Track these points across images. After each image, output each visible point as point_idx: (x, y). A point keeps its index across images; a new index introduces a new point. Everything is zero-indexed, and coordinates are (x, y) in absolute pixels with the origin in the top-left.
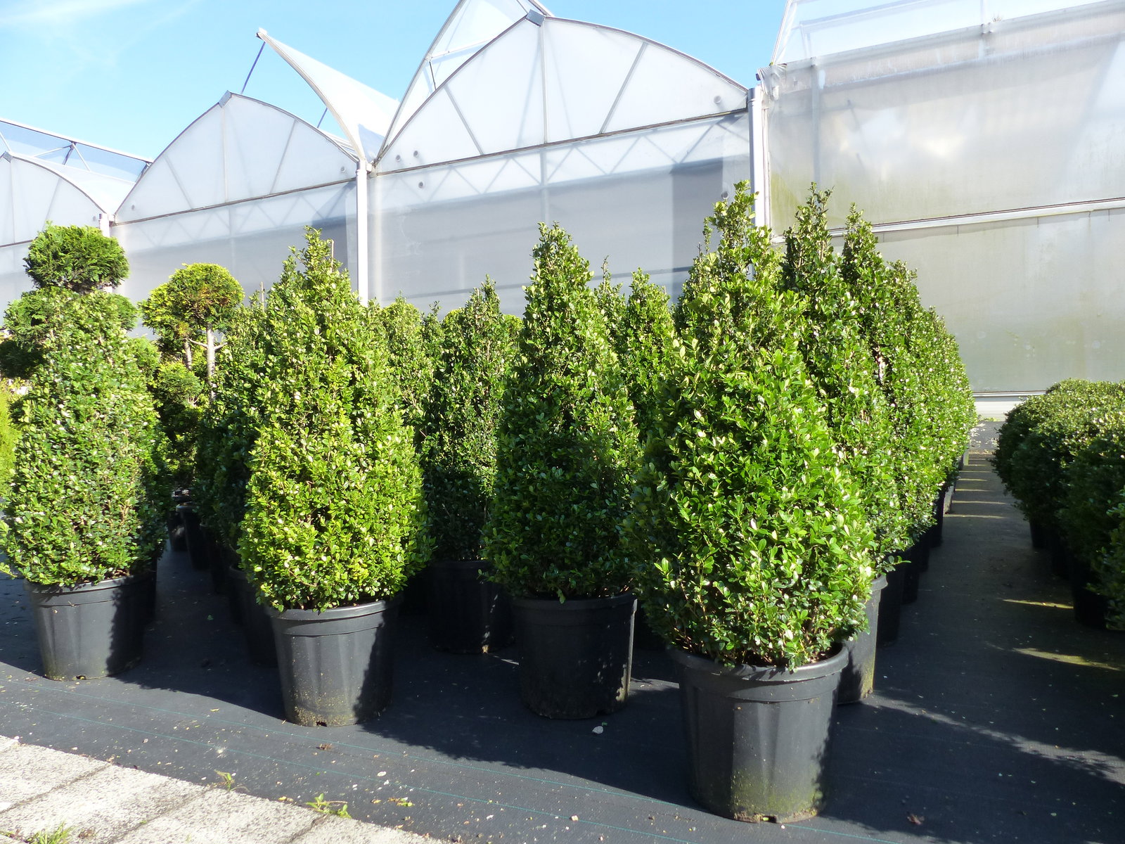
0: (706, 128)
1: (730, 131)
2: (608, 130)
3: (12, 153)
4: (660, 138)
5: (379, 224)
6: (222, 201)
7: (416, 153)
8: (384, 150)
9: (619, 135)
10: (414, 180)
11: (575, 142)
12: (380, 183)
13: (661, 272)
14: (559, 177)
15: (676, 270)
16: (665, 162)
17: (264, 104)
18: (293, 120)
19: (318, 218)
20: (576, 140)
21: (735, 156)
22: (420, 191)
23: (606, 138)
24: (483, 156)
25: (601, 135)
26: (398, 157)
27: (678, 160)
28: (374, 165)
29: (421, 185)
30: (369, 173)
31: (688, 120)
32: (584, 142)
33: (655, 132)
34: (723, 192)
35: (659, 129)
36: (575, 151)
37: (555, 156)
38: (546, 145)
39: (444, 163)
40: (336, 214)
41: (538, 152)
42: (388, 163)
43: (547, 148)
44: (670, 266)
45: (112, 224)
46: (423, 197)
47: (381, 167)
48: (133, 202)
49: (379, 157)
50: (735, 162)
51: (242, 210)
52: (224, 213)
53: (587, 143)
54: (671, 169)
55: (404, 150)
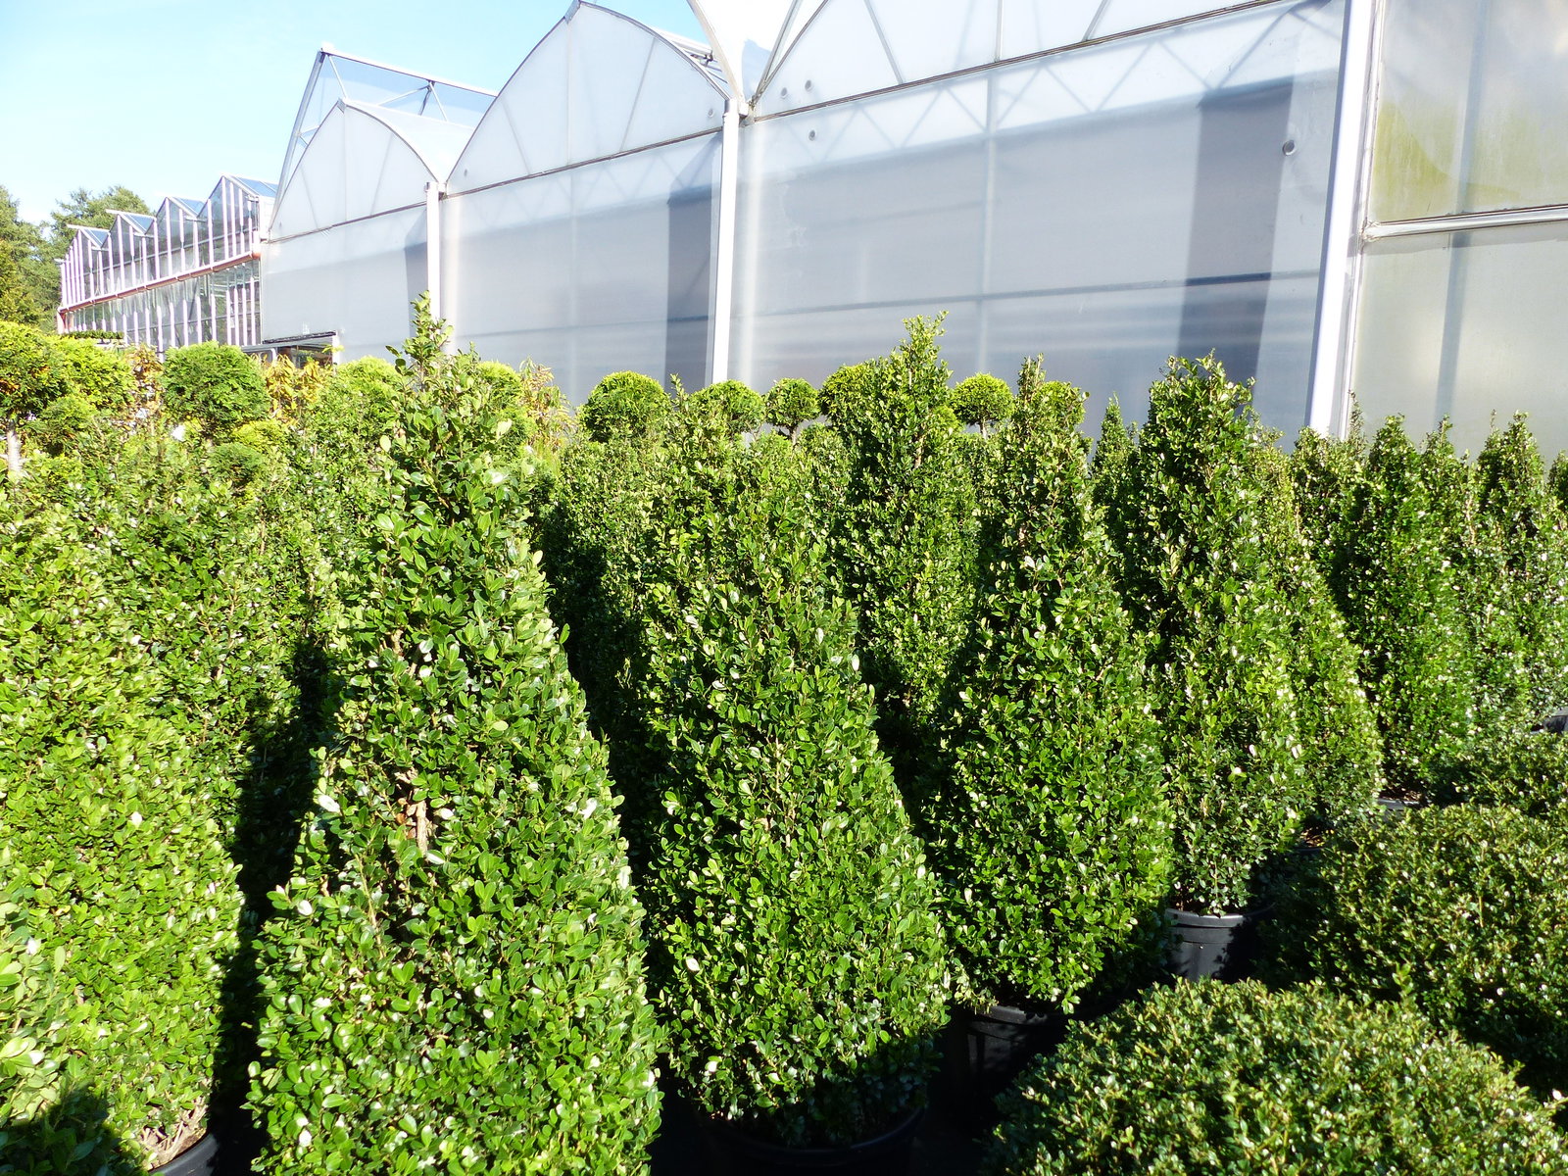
0: (1268, 21)
1: (1312, 24)
2: (1099, 34)
3: (347, 101)
4: (1184, 44)
5: (755, 197)
6: (563, 164)
7: (808, 85)
8: (767, 79)
9: (1114, 42)
10: (805, 125)
11: (1044, 55)
12: (761, 132)
13: (1164, 285)
14: (1018, 118)
15: (1191, 282)
16: (1188, 87)
17: (618, 15)
18: (650, 38)
19: (678, 188)
20: (1045, 53)
21: (1315, 73)
22: (811, 144)
23: (1093, 48)
24: (903, 86)
25: (1085, 43)
26: (784, 92)
27: (1214, 83)
28: (752, 105)
29: (812, 135)
30: (742, 118)
31: (1237, 8)
32: (1057, 56)
33: (1178, 33)
34: (1287, 141)
35: (1186, 26)
36: (1043, 74)
37: (1011, 81)
38: (998, 63)
39: (845, 100)
40: (700, 182)
41: (985, 77)
42: (769, 104)
43: (1000, 69)
44: (1182, 275)
45: (442, 196)
46: (815, 155)
47: (760, 110)
48: (465, 165)
49: (760, 92)
50: (1314, 85)
51: (588, 175)
52: (565, 179)
53: (1064, 59)
54: (1200, 98)
55: (791, 80)
